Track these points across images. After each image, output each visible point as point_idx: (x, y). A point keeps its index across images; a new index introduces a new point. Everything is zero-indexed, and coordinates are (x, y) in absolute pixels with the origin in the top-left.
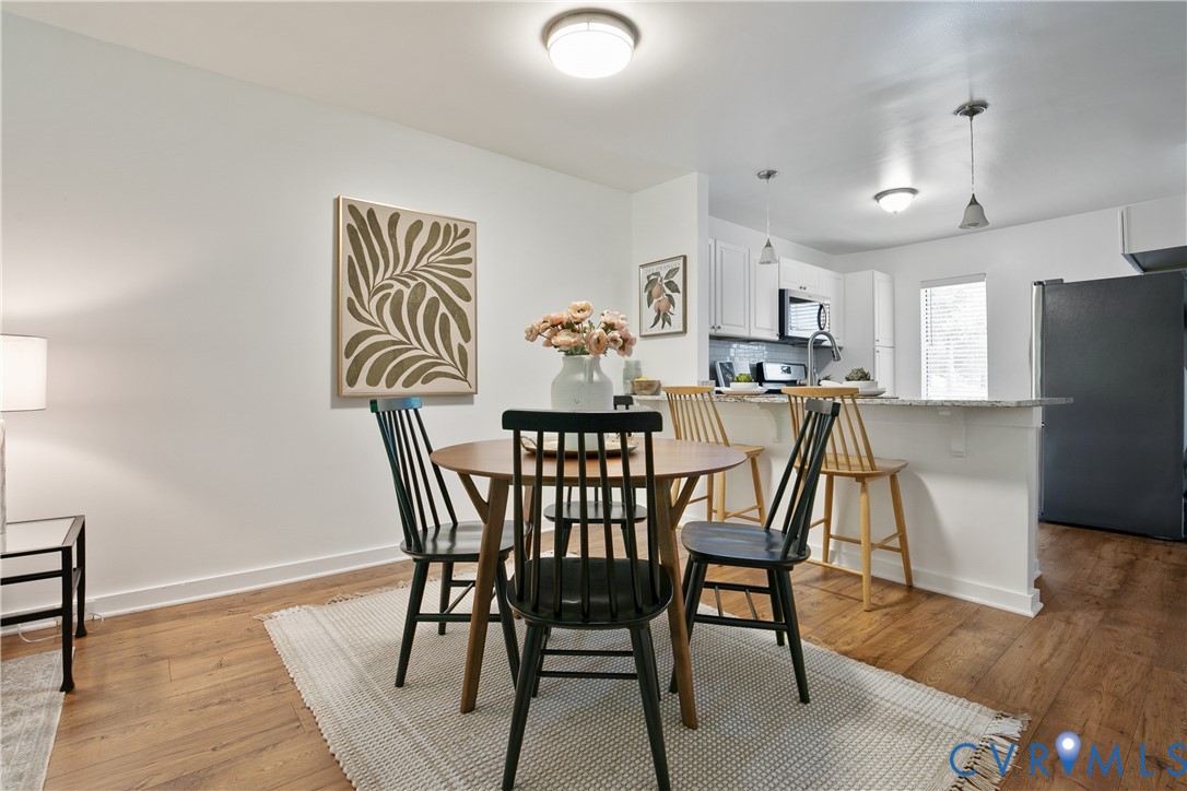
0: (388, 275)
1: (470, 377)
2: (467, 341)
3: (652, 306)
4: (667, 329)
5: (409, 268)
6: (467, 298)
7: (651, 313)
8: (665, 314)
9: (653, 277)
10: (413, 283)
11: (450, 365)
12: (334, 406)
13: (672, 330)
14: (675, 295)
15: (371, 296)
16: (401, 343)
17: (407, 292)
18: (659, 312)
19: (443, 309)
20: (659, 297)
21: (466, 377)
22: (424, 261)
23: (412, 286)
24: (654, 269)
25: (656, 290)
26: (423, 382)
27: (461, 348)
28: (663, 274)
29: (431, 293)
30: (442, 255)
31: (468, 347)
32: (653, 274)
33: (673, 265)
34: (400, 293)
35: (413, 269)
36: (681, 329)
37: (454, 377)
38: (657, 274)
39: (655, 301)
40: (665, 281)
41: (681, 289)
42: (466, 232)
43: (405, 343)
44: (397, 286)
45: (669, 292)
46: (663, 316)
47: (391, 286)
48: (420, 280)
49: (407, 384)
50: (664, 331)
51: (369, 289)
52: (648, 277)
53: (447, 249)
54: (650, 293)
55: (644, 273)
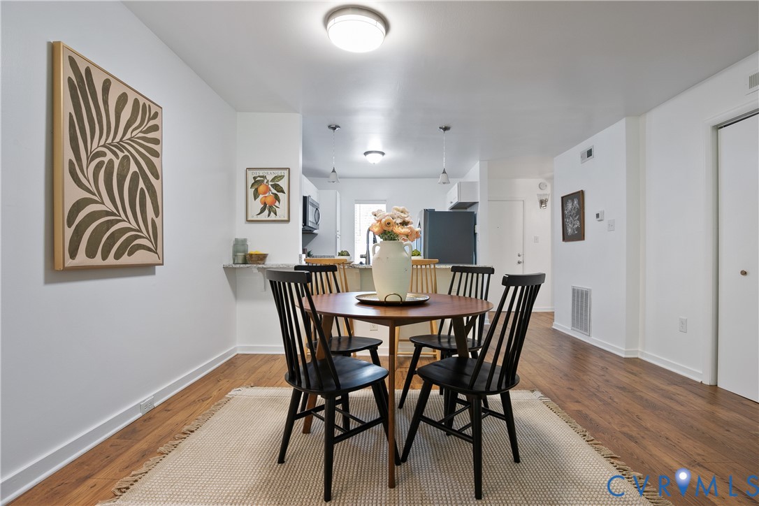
0: (102, 143)
1: (159, 250)
2: (157, 216)
3: (258, 200)
4: (273, 217)
5: (117, 139)
6: (157, 177)
7: (256, 205)
8: (271, 207)
9: (259, 179)
10: (121, 155)
11: (147, 238)
12: (48, 281)
13: (277, 218)
14: (280, 195)
15: (90, 160)
16: (112, 214)
17: (117, 163)
18: (265, 204)
19: (141, 185)
20: (265, 193)
21: (156, 250)
22: (128, 136)
23: (120, 157)
24: (261, 173)
25: (261, 188)
26: (130, 254)
27: (153, 221)
28: (270, 178)
29: (133, 168)
30: (140, 132)
31: (158, 221)
32: (259, 176)
33: (279, 173)
34: (111, 161)
35: (121, 140)
36: (286, 218)
37: (149, 249)
38: (264, 177)
39: (261, 196)
40: (270, 183)
41: (286, 191)
42: (156, 115)
43: (115, 215)
44: (110, 156)
45: (275, 191)
46: (268, 207)
47: (104, 154)
48: (126, 153)
49: (117, 256)
50: (269, 219)
51: (87, 154)
52: (255, 178)
53: (144, 128)
54: (256, 190)
55: (251, 175)
